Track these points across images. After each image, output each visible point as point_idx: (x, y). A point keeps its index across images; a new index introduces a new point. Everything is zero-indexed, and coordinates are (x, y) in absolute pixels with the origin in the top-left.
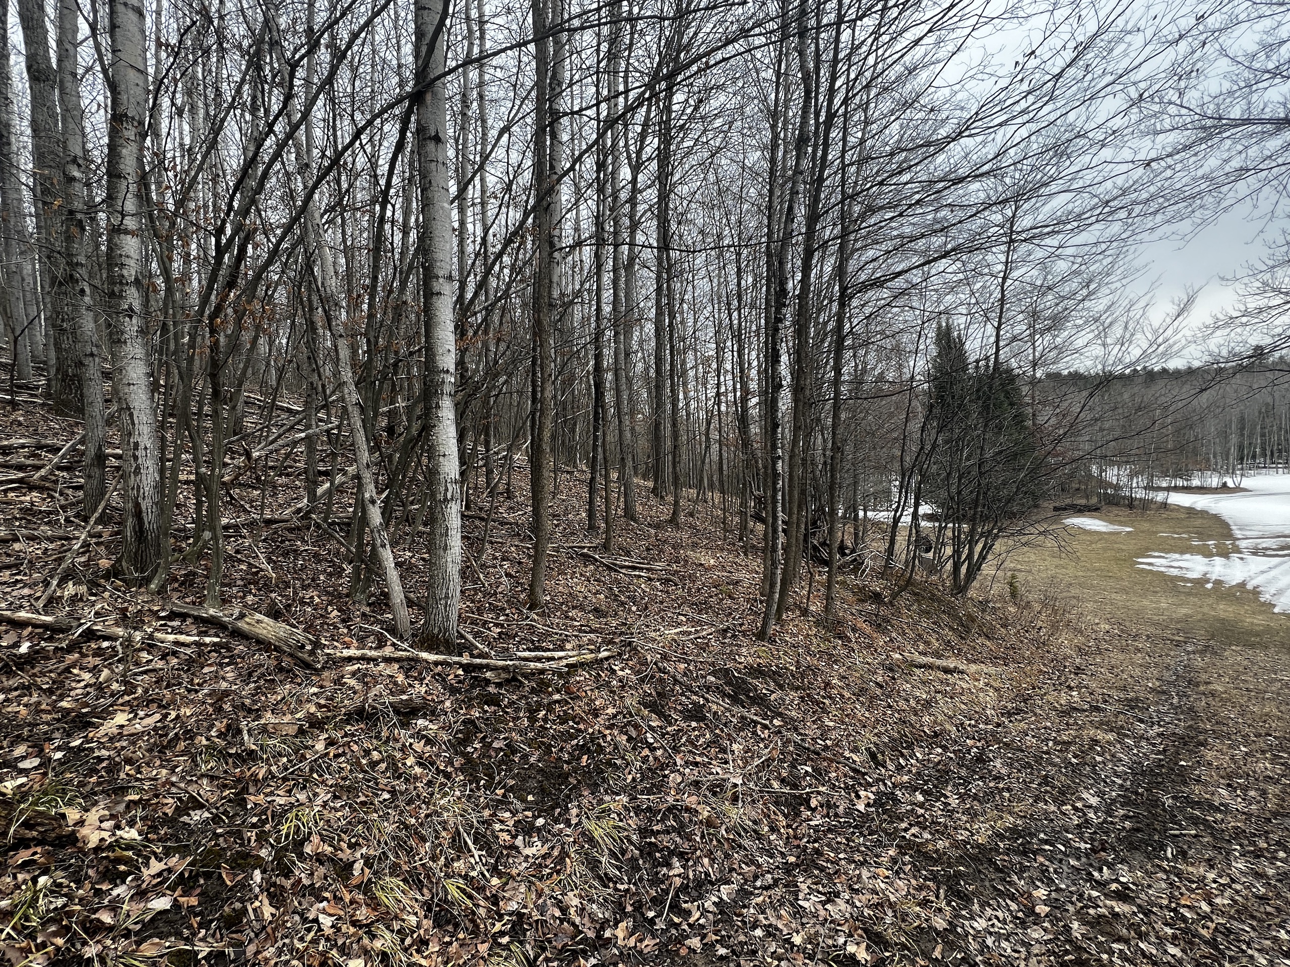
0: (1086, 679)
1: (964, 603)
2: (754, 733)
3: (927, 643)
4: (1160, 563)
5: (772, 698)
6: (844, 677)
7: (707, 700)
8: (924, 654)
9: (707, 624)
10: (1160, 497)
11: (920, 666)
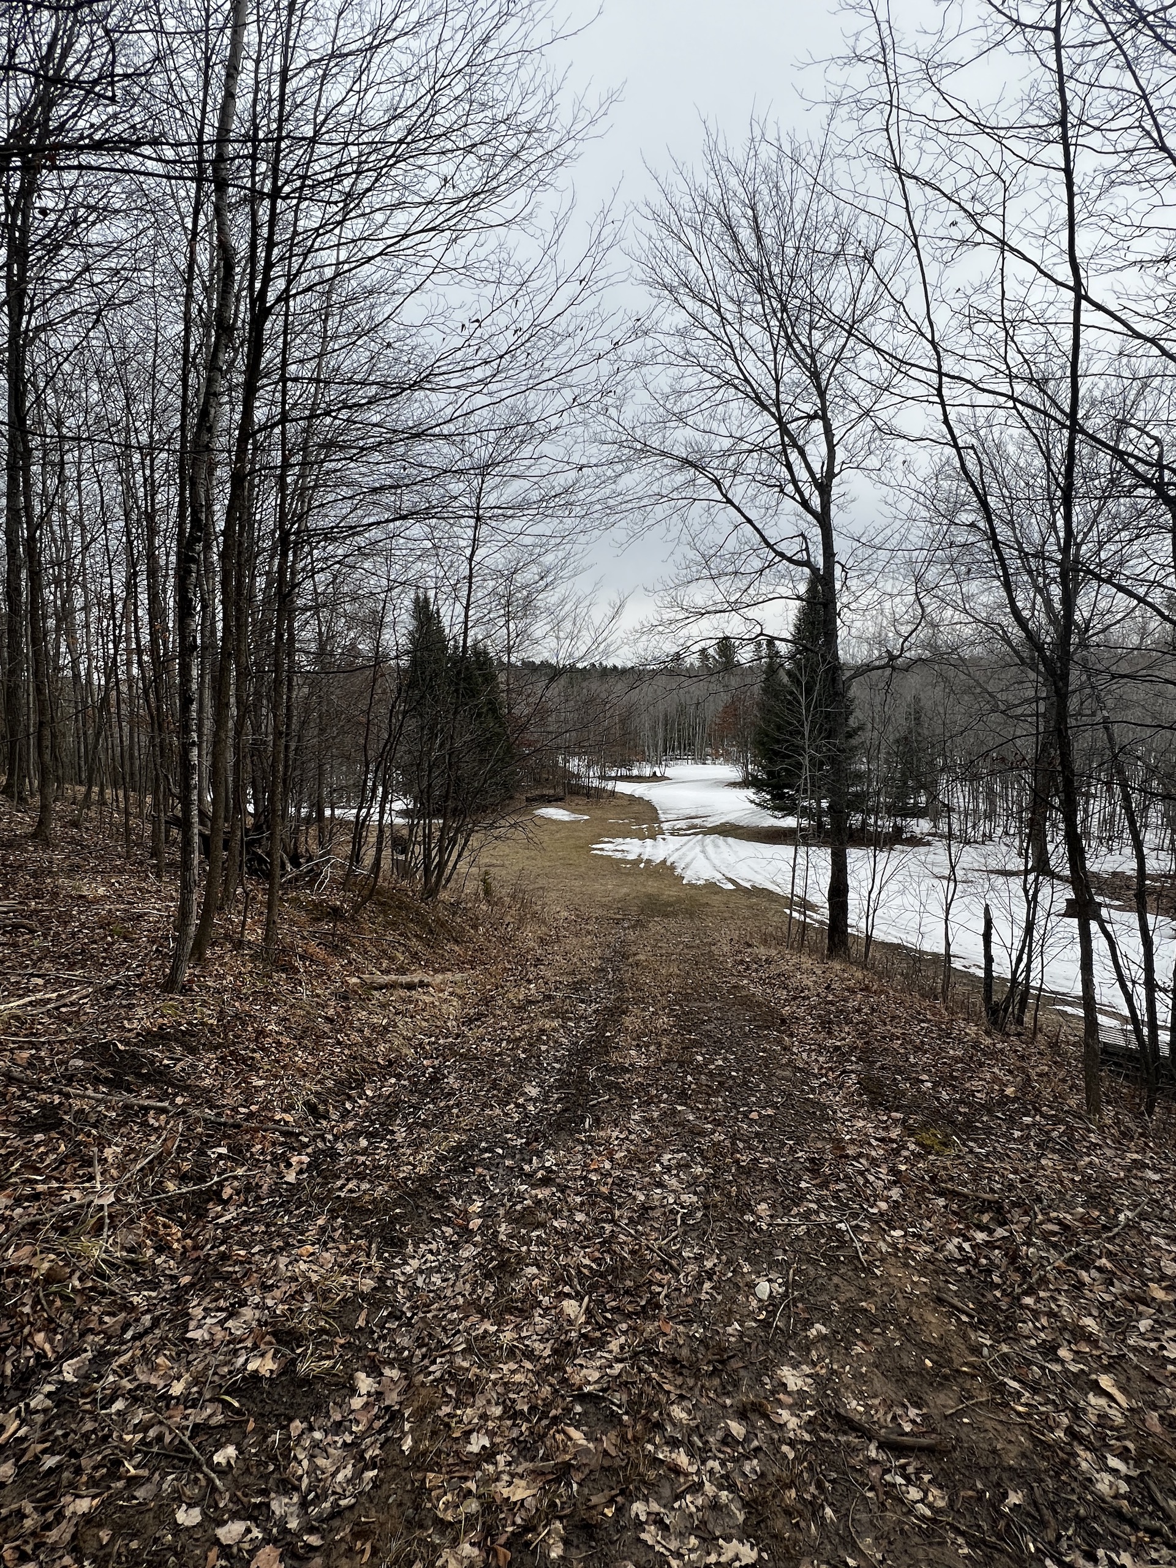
0: (543, 971)
1: (435, 907)
2: (145, 1124)
3: (392, 959)
4: (609, 848)
5: (178, 1068)
6: (285, 1019)
7: (68, 1096)
8: (387, 972)
9: (79, 983)
10: (610, 785)
11: (380, 988)
